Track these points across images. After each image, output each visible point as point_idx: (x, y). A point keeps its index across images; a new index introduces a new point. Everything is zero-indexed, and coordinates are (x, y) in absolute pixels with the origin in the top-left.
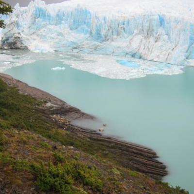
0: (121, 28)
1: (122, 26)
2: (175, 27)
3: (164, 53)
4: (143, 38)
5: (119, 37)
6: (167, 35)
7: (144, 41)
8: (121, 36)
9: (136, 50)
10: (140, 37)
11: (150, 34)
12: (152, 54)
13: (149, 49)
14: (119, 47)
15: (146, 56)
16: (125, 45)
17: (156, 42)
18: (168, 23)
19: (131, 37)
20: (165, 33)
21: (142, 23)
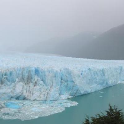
0: (5, 78)
1: (5, 76)
2: (49, 75)
3: (44, 93)
4: (24, 84)
5: (3, 85)
6: (42, 80)
7: (25, 87)
8: (5, 84)
9: (20, 94)
10: (21, 83)
11: (29, 81)
12: (34, 95)
13: (30, 92)
14: (4, 93)
15: (29, 97)
16: (9, 91)
17: (34, 86)
18: (42, 73)
19: (13, 84)
20: (40, 80)
21: (22, 74)
